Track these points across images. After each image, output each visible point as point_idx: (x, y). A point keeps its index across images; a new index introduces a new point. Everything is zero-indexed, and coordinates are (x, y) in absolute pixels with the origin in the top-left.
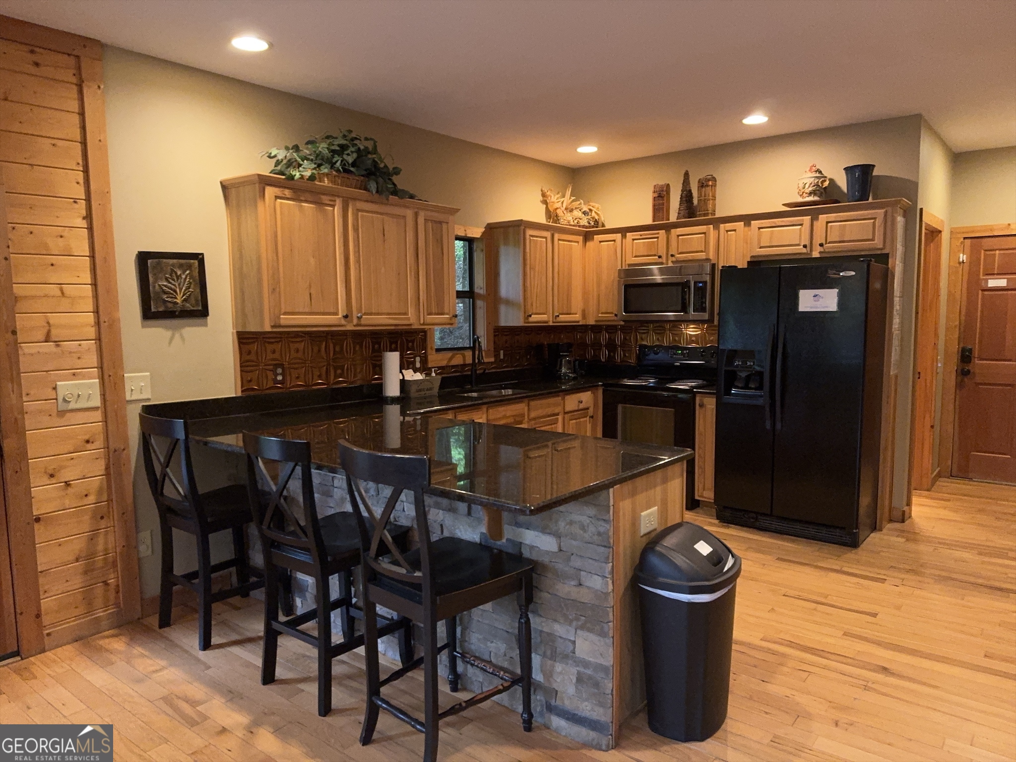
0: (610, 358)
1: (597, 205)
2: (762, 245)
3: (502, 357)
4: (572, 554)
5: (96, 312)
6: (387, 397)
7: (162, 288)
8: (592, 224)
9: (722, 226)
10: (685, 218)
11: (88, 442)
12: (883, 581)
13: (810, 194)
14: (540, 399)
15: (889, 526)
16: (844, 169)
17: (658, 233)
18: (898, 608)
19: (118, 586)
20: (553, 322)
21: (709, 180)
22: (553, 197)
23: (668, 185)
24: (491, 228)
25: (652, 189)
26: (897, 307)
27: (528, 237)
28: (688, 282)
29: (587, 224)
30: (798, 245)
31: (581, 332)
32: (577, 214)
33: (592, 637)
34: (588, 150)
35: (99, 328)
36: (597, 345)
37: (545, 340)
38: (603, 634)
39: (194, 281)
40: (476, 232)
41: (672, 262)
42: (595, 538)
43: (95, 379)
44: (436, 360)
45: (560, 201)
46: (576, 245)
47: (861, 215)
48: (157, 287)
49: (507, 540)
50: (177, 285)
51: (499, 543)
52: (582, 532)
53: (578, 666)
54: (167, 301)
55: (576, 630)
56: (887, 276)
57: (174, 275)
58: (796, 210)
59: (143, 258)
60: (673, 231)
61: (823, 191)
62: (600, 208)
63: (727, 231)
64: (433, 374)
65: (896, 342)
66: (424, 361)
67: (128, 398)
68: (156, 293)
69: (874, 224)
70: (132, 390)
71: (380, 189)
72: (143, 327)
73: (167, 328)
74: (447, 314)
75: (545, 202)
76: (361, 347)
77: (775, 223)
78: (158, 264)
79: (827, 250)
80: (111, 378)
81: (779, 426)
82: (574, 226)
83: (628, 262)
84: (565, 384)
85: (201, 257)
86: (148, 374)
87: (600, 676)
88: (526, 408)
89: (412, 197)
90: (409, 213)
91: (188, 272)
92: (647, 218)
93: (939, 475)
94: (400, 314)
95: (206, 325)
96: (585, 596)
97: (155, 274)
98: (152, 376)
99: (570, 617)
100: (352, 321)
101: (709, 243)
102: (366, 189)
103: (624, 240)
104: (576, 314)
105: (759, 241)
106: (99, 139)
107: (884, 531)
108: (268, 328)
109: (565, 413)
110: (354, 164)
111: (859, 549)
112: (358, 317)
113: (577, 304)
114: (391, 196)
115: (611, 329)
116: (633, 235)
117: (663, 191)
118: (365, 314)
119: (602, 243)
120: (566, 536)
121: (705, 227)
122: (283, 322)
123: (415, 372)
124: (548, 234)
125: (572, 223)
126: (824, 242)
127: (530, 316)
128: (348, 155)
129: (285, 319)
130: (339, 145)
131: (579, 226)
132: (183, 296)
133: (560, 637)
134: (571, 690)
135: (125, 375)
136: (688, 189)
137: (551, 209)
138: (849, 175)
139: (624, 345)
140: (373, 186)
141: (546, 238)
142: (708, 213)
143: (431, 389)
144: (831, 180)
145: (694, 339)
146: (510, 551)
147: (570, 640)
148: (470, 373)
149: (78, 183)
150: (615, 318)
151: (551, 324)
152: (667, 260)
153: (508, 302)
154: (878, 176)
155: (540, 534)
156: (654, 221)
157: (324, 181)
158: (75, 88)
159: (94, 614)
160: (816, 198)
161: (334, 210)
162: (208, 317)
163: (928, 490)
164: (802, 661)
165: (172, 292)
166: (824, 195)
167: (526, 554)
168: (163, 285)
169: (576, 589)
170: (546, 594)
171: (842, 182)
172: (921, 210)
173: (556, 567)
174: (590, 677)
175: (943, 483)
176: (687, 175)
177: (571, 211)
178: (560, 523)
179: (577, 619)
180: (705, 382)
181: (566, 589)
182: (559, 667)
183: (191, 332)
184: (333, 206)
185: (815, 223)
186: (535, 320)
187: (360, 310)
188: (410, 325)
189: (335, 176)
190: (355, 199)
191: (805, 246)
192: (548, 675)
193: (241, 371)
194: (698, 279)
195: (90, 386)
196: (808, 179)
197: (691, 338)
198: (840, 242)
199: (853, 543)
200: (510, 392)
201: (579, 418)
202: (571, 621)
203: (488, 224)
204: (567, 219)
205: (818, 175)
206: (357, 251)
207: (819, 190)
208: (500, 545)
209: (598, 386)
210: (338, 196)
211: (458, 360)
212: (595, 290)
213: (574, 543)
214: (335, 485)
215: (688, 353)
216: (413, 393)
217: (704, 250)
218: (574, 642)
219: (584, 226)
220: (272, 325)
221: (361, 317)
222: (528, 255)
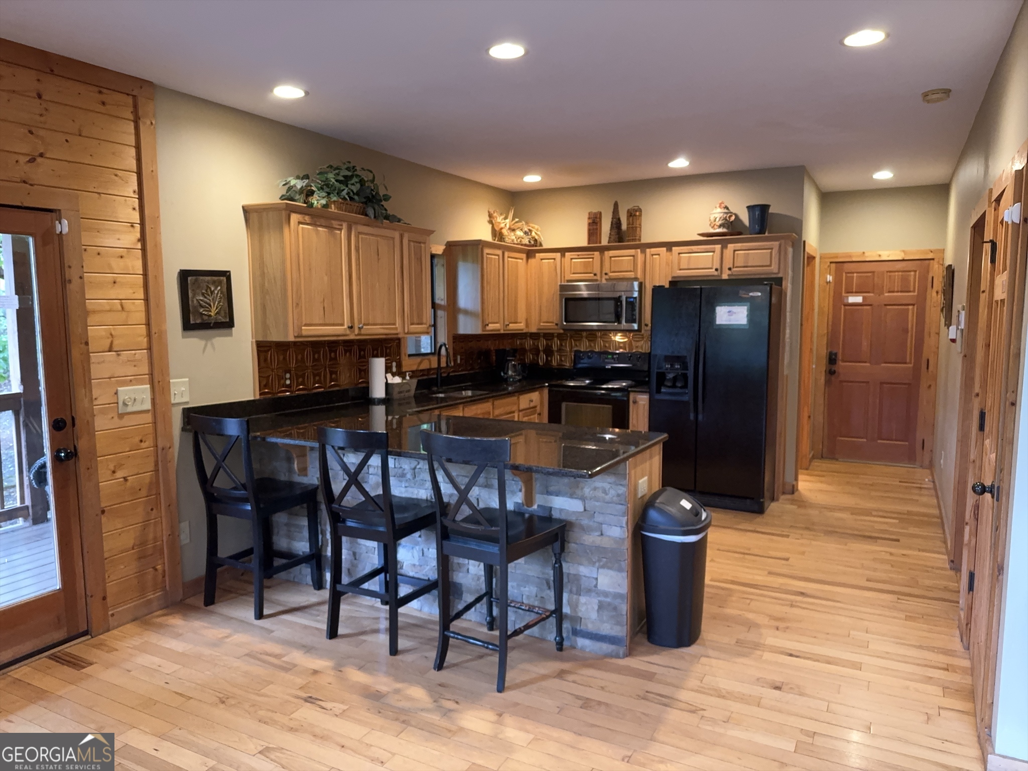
0: (548, 362)
1: (536, 227)
2: (681, 267)
3: (459, 361)
4: (595, 513)
5: (148, 324)
6: (374, 399)
7: (199, 303)
8: (532, 242)
9: (648, 250)
10: (616, 242)
11: (141, 441)
12: (788, 536)
13: (720, 226)
14: (501, 399)
15: (782, 497)
16: (748, 207)
17: (593, 254)
18: (803, 553)
19: (164, 571)
20: (504, 330)
21: (636, 211)
22: (498, 218)
23: (600, 213)
24: (450, 246)
25: (587, 216)
26: (788, 320)
27: (485, 255)
28: (620, 297)
29: (528, 243)
30: (711, 268)
31: (520, 339)
32: (519, 233)
33: (611, 573)
34: (532, 179)
35: (150, 338)
36: (536, 351)
37: (492, 346)
38: (620, 570)
39: (223, 296)
40: (439, 249)
41: (606, 279)
42: (615, 498)
43: (147, 384)
44: (409, 365)
45: (504, 223)
46: (520, 261)
47: (759, 246)
48: (195, 302)
49: (538, 506)
50: (211, 299)
51: (530, 509)
52: (603, 495)
53: (599, 596)
54: (204, 314)
55: (598, 569)
56: (781, 295)
57: (209, 290)
58: (709, 239)
59: (185, 276)
60: (606, 253)
61: (730, 224)
62: (539, 229)
63: (652, 255)
64: (408, 378)
65: (787, 348)
66: (399, 366)
67: (173, 401)
68: (195, 307)
69: (771, 253)
70: (175, 394)
71: (377, 215)
72: (183, 337)
73: (201, 338)
74: (426, 324)
75: (491, 222)
76: (351, 354)
77: (692, 249)
78: (196, 280)
79: (734, 273)
80: (160, 383)
81: (700, 417)
82: (517, 244)
83: (567, 278)
84: (511, 385)
85: (228, 274)
86: (187, 379)
87: (617, 602)
88: (491, 407)
89: (399, 221)
90: (397, 235)
91: (219, 288)
92: (583, 242)
93: (813, 457)
94: (389, 324)
95: (231, 335)
96: (605, 542)
97: (193, 290)
98: (190, 382)
99: (594, 560)
100: (354, 331)
101: (637, 265)
102: (366, 215)
103: (563, 259)
104: (521, 323)
105: (679, 263)
106: (151, 169)
107: (780, 501)
108: (291, 338)
109: (520, 411)
110: (357, 194)
111: (765, 515)
112: (359, 328)
113: (522, 315)
114: (385, 221)
115: (548, 336)
116: (571, 255)
117: (596, 218)
118: (365, 324)
119: (543, 261)
120: (591, 499)
121: (633, 250)
122: (304, 333)
123: (394, 376)
124: (499, 252)
125: (516, 242)
126: (731, 266)
127: (488, 325)
128: (353, 184)
129: (307, 331)
130: (344, 176)
131: (522, 245)
132: (216, 309)
133: (585, 576)
134: (594, 615)
135: (171, 381)
136: (617, 217)
137: (497, 229)
138: (751, 213)
139: (560, 350)
140: (371, 212)
141: (498, 255)
142: (635, 239)
143: (409, 391)
144: (736, 215)
145: (622, 345)
146: (541, 514)
147: (593, 578)
148: (435, 376)
149: (134, 209)
150: (556, 327)
151: (502, 332)
152: (601, 277)
153: (466, 312)
154: (772, 213)
155: (569, 499)
156: (589, 243)
157: (331, 207)
158: (132, 124)
159: (145, 597)
160: (725, 230)
161: (341, 233)
162: (233, 329)
163: (807, 469)
164: (744, 592)
165: (207, 306)
166: (730, 227)
167: (556, 515)
168: (200, 300)
169: (600, 538)
170: (573, 545)
171: (745, 218)
172: (804, 242)
173: (582, 523)
174: (609, 604)
175: (816, 463)
176: (616, 205)
177: (514, 230)
178: (585, 489)
179: (599, 561)
180: (633, 383)
181: (590, 539)
182: (583, 599)
183: (220, 341)
184: (340, 230)
185: (725, 251)
186: (491, 328)
187: (360, 322)
188: (397, 334)
189: (341, 203)
190: (356, 223)
191: (716, 270)
192: (574, 606)
193: (259, 376)
194: (629, 295)
195: (143, 391)
196: (718, 214)
197: (618, 345)
198: (744, 267)
199: (759, 510)
200: (469, 393)
201: (530, 416)
202: (594, 563)
203: (448, 242)
204: (511, 238)
205: (726, 211)
206: (358, 270)
207: (726, 223)
208: (531, 511)
209: (545, 387)
210: (344, 221)
211: (425, 365)
212: (537, 303)
213: (597, 504)
214: (370, 473)
215: (618, 358)
216: (396, 395)
217: (632, 270)
218: (597, 579)
219: (525, 245)
220: (296, 335)
221: (362, 327)
222: (485, 270)
